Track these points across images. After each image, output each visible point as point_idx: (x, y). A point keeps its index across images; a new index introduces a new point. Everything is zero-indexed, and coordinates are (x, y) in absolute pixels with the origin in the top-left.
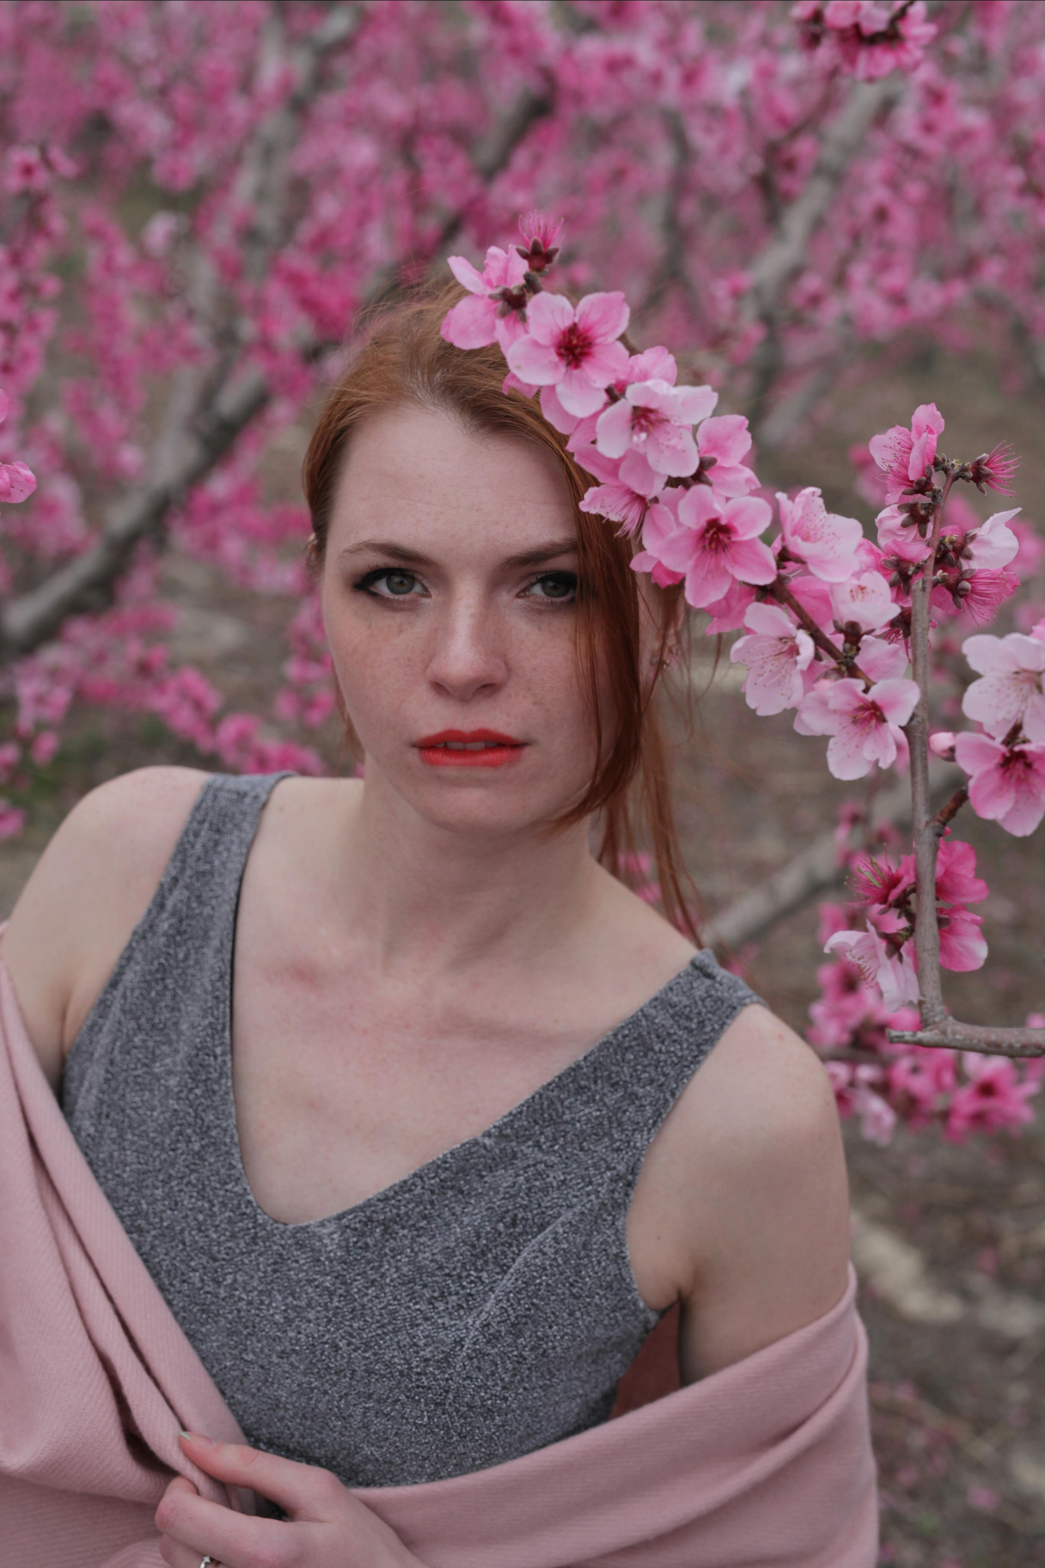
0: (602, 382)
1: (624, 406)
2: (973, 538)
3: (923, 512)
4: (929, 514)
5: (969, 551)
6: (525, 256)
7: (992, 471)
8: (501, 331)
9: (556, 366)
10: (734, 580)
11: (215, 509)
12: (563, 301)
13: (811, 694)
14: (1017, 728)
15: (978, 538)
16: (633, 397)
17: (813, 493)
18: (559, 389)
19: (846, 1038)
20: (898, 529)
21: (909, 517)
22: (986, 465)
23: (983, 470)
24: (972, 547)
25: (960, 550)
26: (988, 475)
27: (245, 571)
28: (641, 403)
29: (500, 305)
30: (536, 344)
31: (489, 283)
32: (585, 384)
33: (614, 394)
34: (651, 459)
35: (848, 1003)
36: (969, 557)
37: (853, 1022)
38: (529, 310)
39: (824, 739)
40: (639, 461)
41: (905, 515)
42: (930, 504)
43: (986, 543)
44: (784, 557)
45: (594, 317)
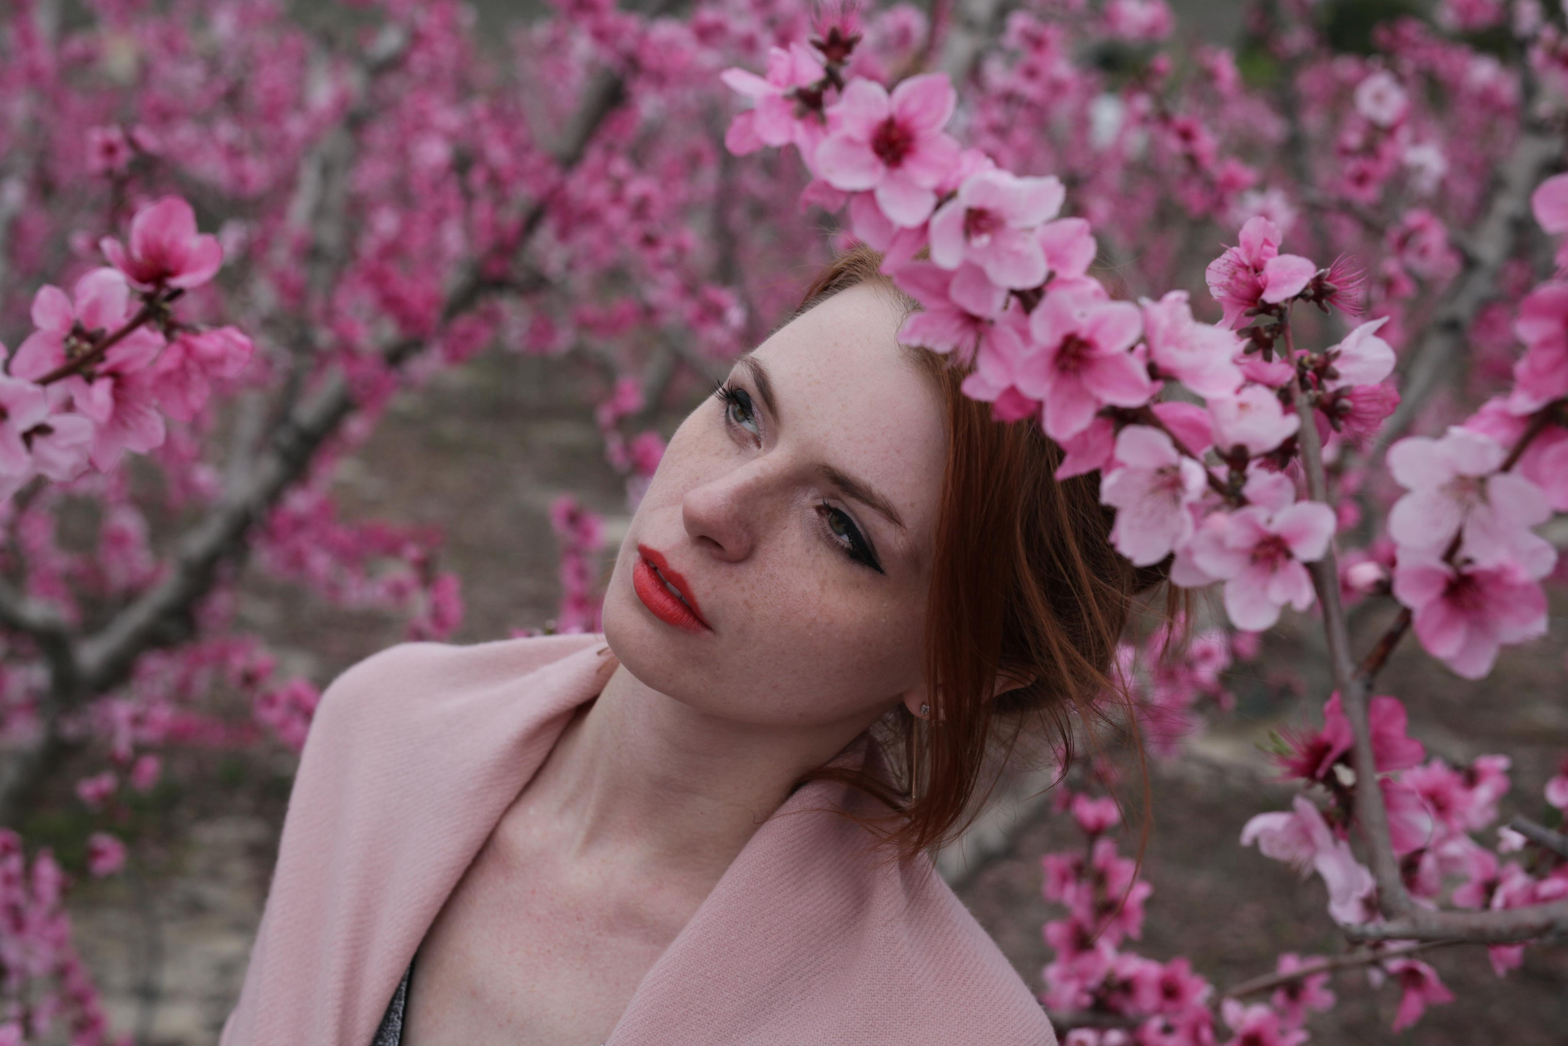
0: (928, 180)
1: (955, 210)
2: (1337, 355)
3: (1267, 335)
4: (1274, 337)
5: (1334, 370)
6: (820, 46)
7: (1336, 287)
8: (800, 134)
9: (873, 167)
10: (1098, 401)
11: (299, 524)
12: (875, 89)
13: (1204, 532)
14: (1456, 543)
15: (1343, 354)
16: (966, 199)
17: (1178, 300)
18: (881, 195)
19: (1086, 1000)
20: (1241, 357)
21: (1252, 342)
22: (1328, 280)
23: (1326, 285)
24: (1336, 365)
25: (1324, 371)
26: (1333, 291)
27: (334, 589)
28: (976, 203)
29: (796, 105)
30: (850, 142)
31: (777, 83)
32: (910, 187)
33: (944, 197)
34: (991, 269)
35: (1086, 961)
36: (1335, 376)
37: (1093, 983)
38: (831, 111)
39: (1221, 582)
40: (977, 275)
41: (1246, 341)
42: (1275, 325)
43: (1354, 358)
44: (1155, 372)
45: (913, 106)
